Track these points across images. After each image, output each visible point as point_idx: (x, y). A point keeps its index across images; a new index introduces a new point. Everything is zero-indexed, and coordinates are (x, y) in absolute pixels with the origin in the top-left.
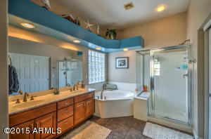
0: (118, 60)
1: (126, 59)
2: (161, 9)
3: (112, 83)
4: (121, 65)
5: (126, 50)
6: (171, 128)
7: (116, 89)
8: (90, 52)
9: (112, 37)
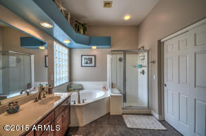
0: (83, 57)
1: (93, 57)
2: (127, 18)
3: (76, 83)
4: (87, 63)
5: (94, 47)
6: (139, 114)
7: (82, 89)
8: (55, 43)
9: (82, 31)
